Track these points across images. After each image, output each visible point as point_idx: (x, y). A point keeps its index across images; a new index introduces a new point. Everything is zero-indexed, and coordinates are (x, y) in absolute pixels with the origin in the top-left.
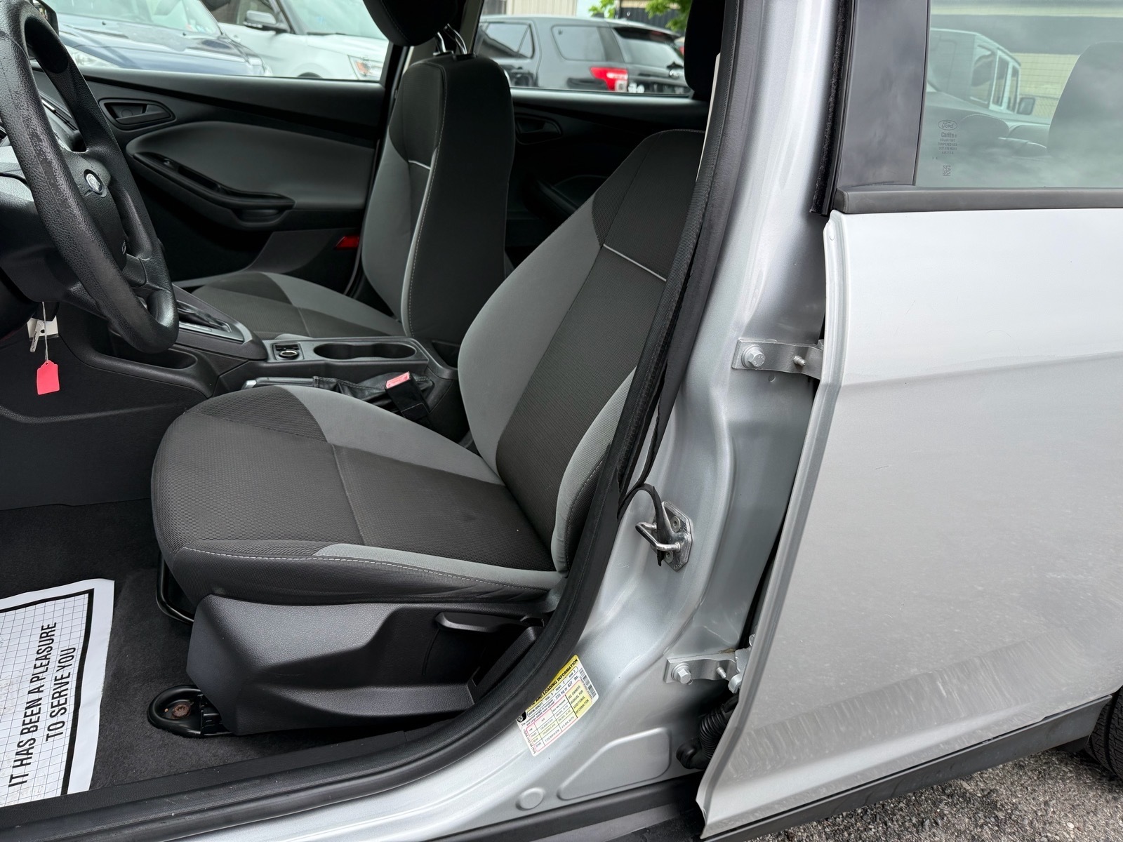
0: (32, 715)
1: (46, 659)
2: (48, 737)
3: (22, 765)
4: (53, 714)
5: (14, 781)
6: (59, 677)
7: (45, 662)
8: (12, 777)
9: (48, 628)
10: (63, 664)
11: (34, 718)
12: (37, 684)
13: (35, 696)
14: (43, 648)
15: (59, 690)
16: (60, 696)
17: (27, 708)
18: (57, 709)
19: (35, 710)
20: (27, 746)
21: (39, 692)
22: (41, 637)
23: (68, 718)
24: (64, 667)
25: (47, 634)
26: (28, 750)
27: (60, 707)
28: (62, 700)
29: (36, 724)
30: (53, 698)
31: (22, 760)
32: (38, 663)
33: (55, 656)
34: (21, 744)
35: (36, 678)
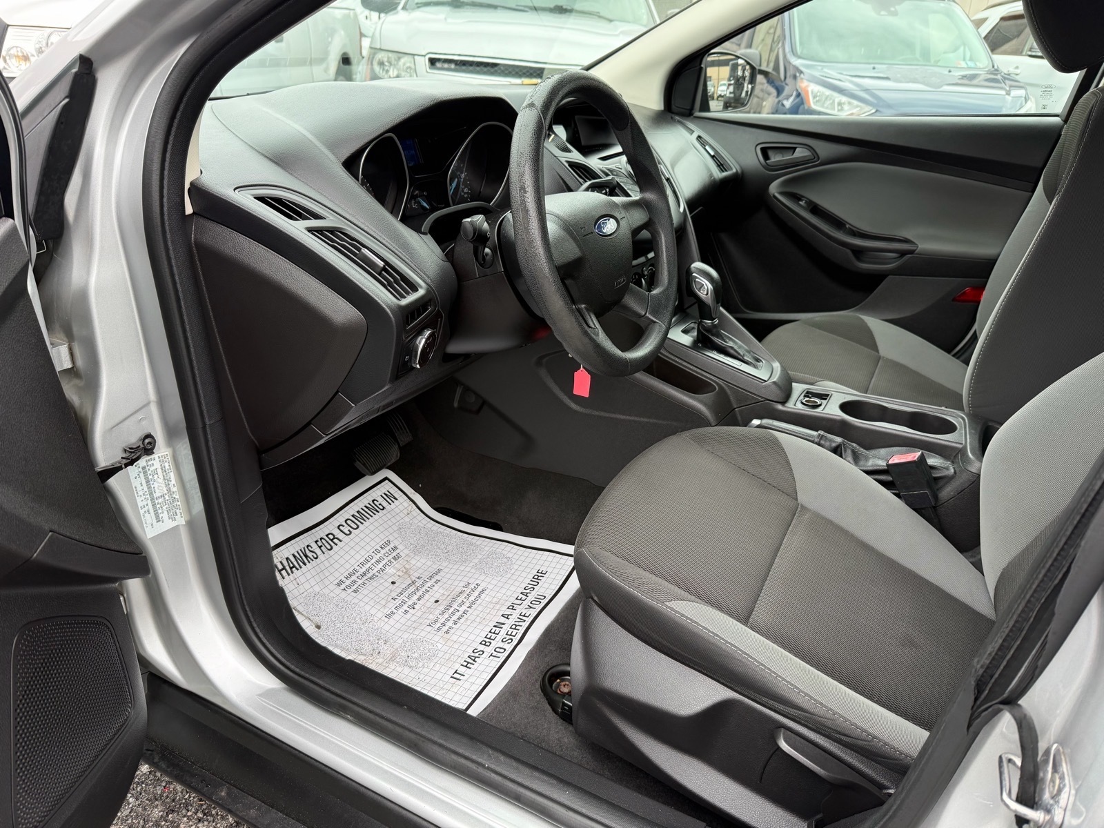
0: (494, 633)
1: (526, 596)
2: (491, 655)
3: (466, 666)
4: (504, 640)
5: (456, 675)
6: (523, 614)
7: (524, 597)
8: (456, 672)
9: (541, 573)
10: (531, 605)
11: (494, 636)
12: (509, 612)
13: (503, 620)
14: (530, 586)
15: (517, 623)
16: (515, 629)
17: (495, 626)
18: (508, 637)
19: (498, 630)
20: (477, 655)
21: (507, 618)
22: (533, 578)
23: (509, 648)
24: (531, 607)
25: (537, 578)
26: (476, 658)
27: (511, 637)
28: (515, 632)
29: (492, 641)
30: (511, 628)
31: (468, 663)
32: (521, 596)
33: (531, 597)
34: (475, 651)
35: (512, 607)
